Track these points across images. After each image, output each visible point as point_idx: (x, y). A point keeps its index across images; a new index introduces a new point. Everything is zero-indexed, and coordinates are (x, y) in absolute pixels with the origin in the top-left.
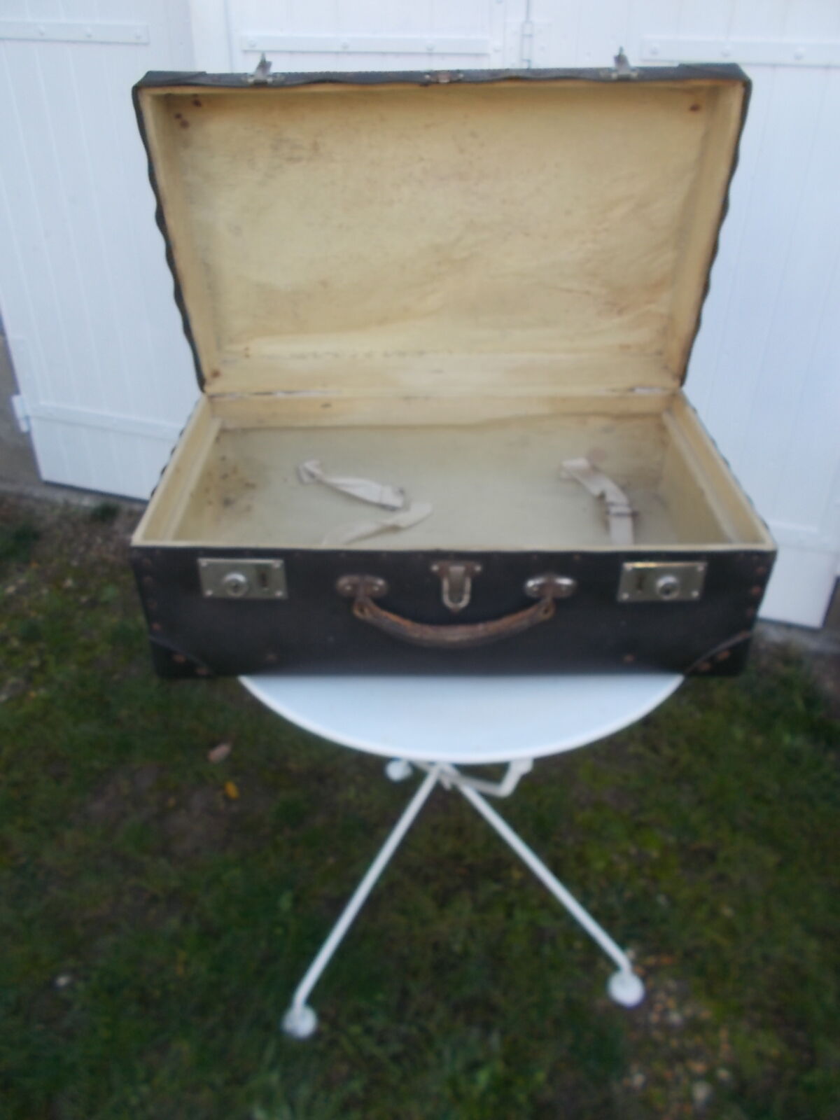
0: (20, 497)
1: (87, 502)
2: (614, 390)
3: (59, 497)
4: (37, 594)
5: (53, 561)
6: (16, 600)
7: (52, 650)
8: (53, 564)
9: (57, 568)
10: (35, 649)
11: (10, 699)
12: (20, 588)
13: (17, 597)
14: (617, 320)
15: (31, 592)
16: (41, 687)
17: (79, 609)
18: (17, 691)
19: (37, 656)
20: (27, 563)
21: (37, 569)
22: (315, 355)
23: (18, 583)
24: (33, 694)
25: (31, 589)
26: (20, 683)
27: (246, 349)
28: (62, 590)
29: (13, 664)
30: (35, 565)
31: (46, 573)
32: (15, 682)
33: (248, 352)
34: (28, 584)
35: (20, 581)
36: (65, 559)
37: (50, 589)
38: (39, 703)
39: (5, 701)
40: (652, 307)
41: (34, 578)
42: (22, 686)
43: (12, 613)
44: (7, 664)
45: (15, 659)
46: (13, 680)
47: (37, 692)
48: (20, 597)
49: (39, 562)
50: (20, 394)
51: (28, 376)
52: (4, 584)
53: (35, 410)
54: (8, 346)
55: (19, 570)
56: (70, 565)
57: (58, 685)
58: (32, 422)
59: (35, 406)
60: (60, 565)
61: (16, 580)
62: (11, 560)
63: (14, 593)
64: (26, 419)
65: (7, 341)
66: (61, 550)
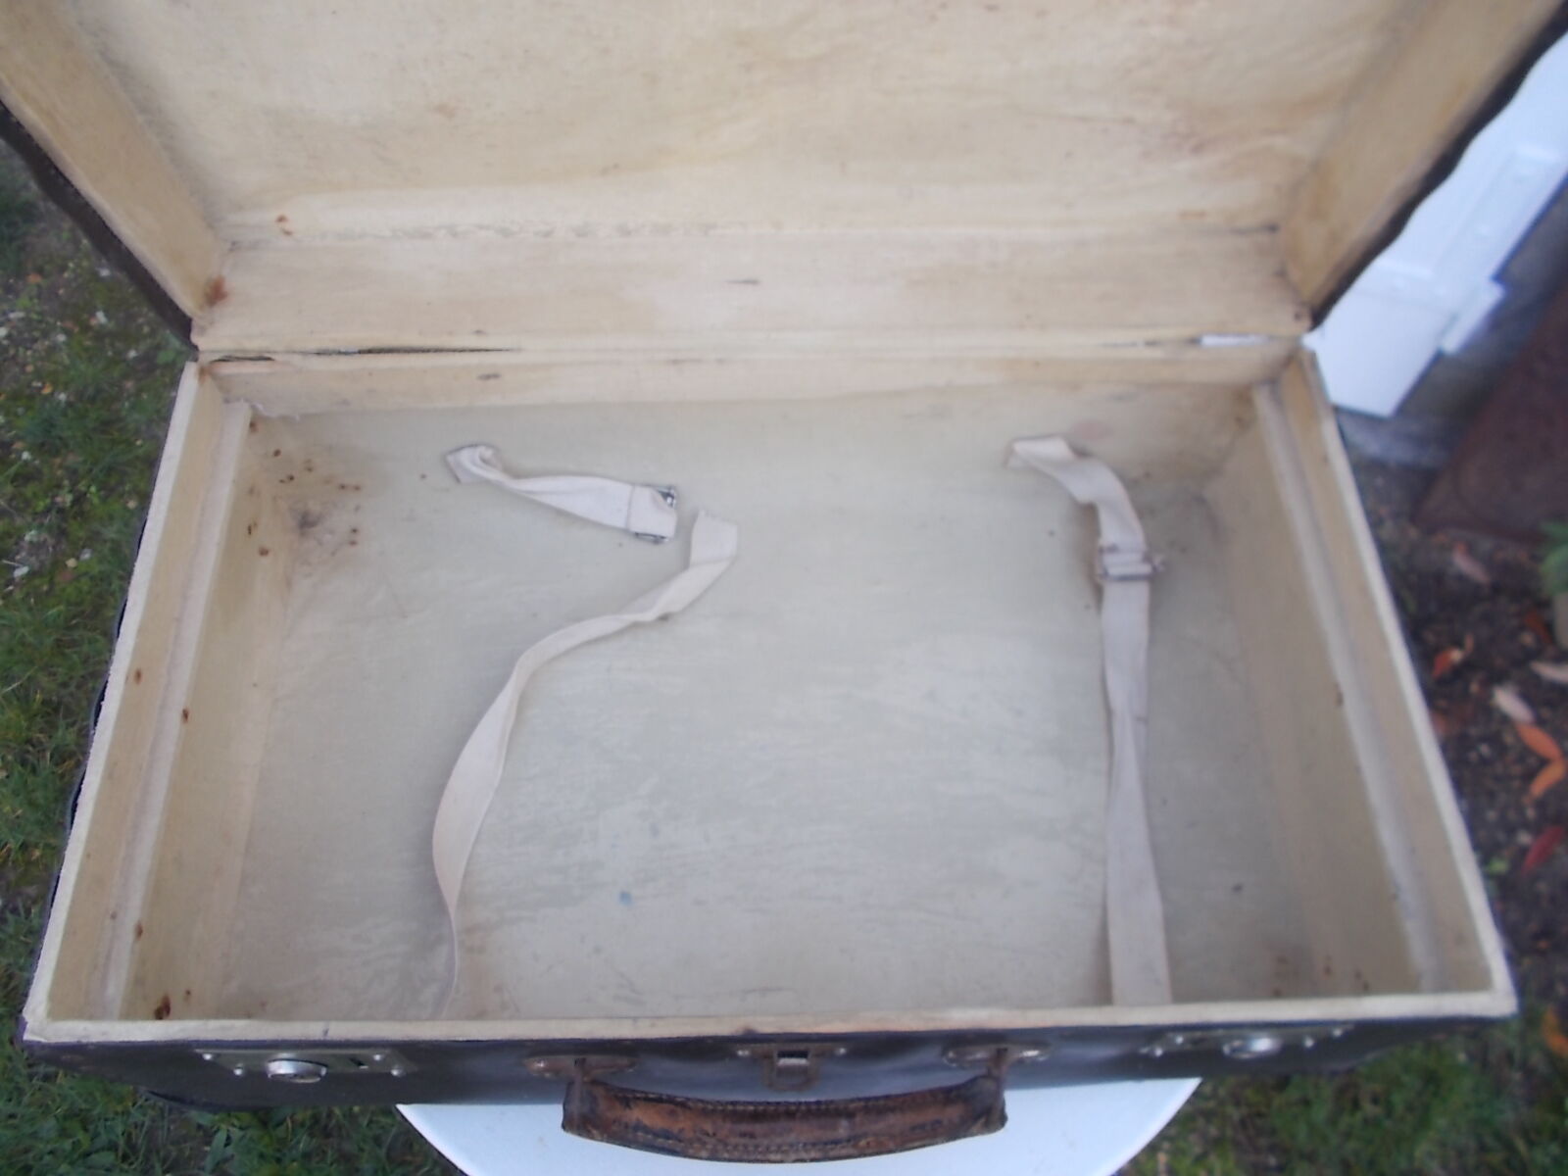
4: (47, 343)
5: (63, 268)
6: (14, 357)
7: (91, 470)
8: (66, 275)
9: (74, 285)
10: (60, 467)
11: (31, 575)
12: (15, 333)
13: (12, 352)
14: (1185, 165)
15: (35, 340)
16: (83, 547)
17: (125, 376)
18: (43, 557)
19: (66, 482)
20: (20, 273)
21: (39, 286)
22: (453, 232)
23: (9, 320)
24: (71, 563)
25: (36, 334)
26: (45, 541)
27: (281, 219)
28: (90, 334)
29: (28, 503)
30: (34, 279)
31: (57, 295)
32: (35, 540)
33: (287, 226)
34: (27, 320)
35: (12, 316)
36: (85, 263)
37: (68, 332)
38: (85, 584)
39: (23, 578)
40: (1280, 142)
41: (38, 308)
42: (51, 549)
43: (9, 389)
44: (14, 503)
45: (29, 490)
46: (30, 536)
47: (78, 558)
48: (17, 351)
49: (40, 271)
55: (8, 289)
56: (96, 276)
57: (108, 545)
60: (80, 275)
61: (4, 314)
63: (5, 342)
66: (75, 241)
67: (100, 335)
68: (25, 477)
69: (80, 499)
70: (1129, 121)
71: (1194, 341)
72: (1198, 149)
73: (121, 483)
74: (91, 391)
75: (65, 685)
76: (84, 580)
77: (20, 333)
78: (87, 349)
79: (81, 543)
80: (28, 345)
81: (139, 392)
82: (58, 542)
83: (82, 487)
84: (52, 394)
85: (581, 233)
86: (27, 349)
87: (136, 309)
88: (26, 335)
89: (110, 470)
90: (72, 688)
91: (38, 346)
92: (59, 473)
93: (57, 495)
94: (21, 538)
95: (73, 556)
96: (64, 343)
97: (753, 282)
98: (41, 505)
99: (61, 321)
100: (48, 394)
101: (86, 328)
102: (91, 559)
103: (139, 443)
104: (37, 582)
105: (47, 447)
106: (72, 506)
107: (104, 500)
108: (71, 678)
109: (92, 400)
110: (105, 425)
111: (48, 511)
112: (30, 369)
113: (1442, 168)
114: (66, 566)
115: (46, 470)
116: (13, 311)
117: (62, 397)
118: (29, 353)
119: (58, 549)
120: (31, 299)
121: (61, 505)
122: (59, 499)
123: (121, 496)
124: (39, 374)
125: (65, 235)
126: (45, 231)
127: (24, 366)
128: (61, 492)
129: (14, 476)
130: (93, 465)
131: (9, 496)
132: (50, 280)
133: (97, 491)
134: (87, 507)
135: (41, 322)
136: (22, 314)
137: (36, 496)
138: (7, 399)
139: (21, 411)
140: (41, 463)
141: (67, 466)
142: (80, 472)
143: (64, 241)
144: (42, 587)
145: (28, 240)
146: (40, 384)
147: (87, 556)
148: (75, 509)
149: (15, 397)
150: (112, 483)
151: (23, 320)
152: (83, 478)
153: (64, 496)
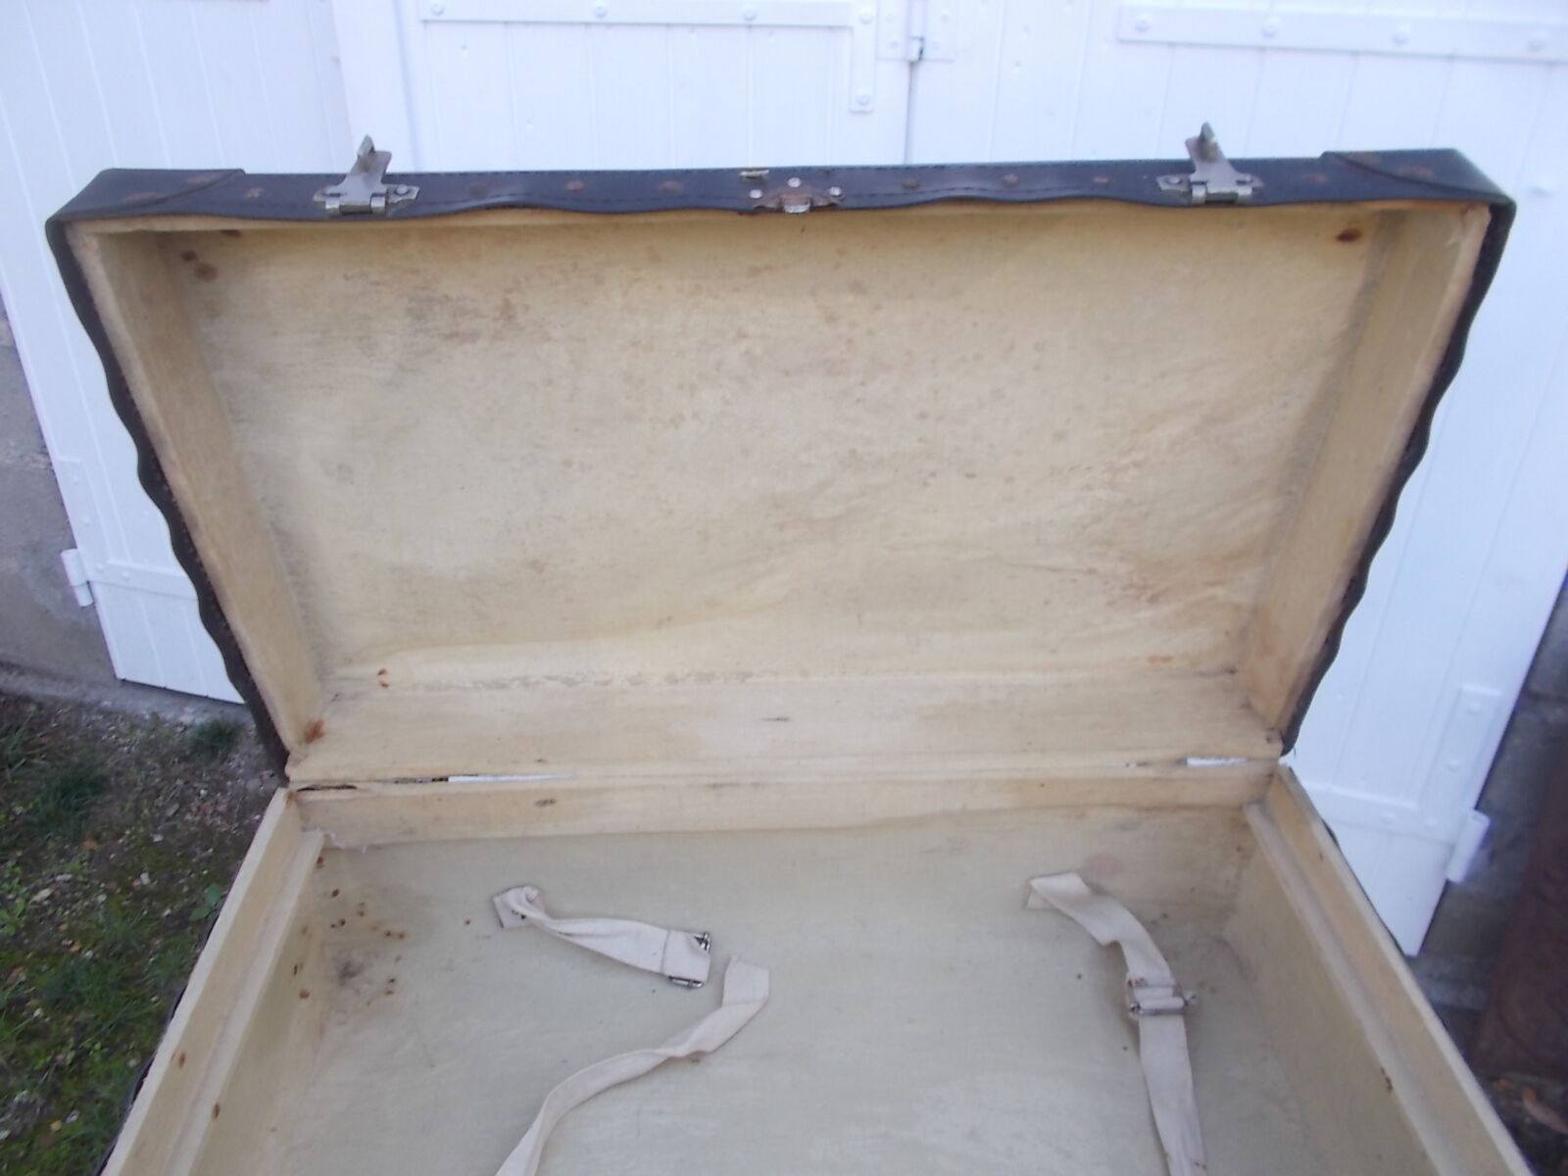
0: (80, 707)
1: (189, 716)
2: (1143, 764)
3: (145, 707)
4: (86, 903)
5: (120, 835)
6: (49, 917)
8: (121, 841)
9: (126, 849)
10: (69, 1024)
12: (58, 893)
13: (50, 911)
14: (1146, 614)
15: (76, 901)
16: (72, 1109)
17: (155, 934)
18: (27, 1119)
19: (72, 1040)
20: (77, 839)
21: (92, 851)
22: (525, 682)
23: (54, 882)
24: (56, 1126)
25: (78, 895)
26: (34, 1102)
27: (382, 673)
28: (130, 894)
29: (27, 1060)
30: (89, 844)
31: (107, 859)
32: (25, 1100)
33: (385, 679)
34: (72, 882)
35: (59, 878)
36: (141, 830)
37: (110, 893)
38: (65, 1146)
40: (1219, 592)
41: (85, 871)
42: (38, 1110)
43: (38, 947)
44: (13, 1061)
45: (32, 1048)
46: (20, 1096)
47: (64, 1121)
48: (56, 910)
49: (97, 838)
50: (76, 547)
51: (87, 520)
52: (32, 886)
53: (101, 572)
54: (54, 474)
55: (62, 854)
56: (149, 841)
57: (99, 1105)
58: (98, 590)
59: (100, 566)
60: (134, 841)
61: (52, 876)
62: (51, 834)
63: (46, 903)
64: (86, 586)
65: (51, 464)
66: (137, 811)
67: (141, 895)
68: (32, 1034)
69: (82, 1056)
70: (1091, 572)
71: (1181, 762)
72: (1153, 600)
73: (127, 1041)
74: (118, 948)
76: (64, 1144)
77: (63, 894)
78: (123, 909)
79: (71, 1104)
80: (68, 905)
81: (164, 950)
82: (47, 1104)
83: (86, 1044)
84: (80, 951)
85: (636, 681)
86: (66, 909)
87: (180, 871)
88: (68, 896)
89: (118, 1027)
91: (77, 906)
92: (67, 1030)
93: (60, 1052)
94: (10, 1098)
95: (59, 1118)
96: (103, 902)
97: (785, 720)
98: (40, 1064)
99: (106, 883)
100: (76, 952)
101: (127, 888)
102: (77, 1120)
103: (154, 999)
104: (14, 1147)
105: (60, 1004)
106: (71, 1064)
107: (105, 1058)
109: (118, 955)
110: (125, 981)
111: (47, 1068)
112: (63, 927)
113: (1354, 590)
114: (49, 1129)
115: (54, 1027)
116: (62, 874)
117: (89, 954)
118: (67, 912)
119: (46, 1110)
120: (82, 863)
121: (60, 1063)
122: (60, 1057)
123: (125, 1054)
124: (70, 934)
125: (129, 805)
126: (111, 801)
127: (59, 925)
128: (65, 1050)
129: (21, 1033)
130: (104, 1020)
131: (10, 1054)
132: (104, 845)
133: (102, 1048)
134: (87, 1065)
135: (86, 883)
136: (69, 877)
137: (38, 1054)
138: (34, 956)
139: (44, 968)
140: (51, 1020)
141: (77, 1023)
142: (89, 1029)
143: (126, 810)
144: (18, 1153)
145: (93, 809)
146: (70, 942)
147: (74, 1118)
148: (74, 1067)
149: (42, 955)
150: (118, 1040)
151: (69, 881)
152: (90, 1035)
153: (67, 1053)
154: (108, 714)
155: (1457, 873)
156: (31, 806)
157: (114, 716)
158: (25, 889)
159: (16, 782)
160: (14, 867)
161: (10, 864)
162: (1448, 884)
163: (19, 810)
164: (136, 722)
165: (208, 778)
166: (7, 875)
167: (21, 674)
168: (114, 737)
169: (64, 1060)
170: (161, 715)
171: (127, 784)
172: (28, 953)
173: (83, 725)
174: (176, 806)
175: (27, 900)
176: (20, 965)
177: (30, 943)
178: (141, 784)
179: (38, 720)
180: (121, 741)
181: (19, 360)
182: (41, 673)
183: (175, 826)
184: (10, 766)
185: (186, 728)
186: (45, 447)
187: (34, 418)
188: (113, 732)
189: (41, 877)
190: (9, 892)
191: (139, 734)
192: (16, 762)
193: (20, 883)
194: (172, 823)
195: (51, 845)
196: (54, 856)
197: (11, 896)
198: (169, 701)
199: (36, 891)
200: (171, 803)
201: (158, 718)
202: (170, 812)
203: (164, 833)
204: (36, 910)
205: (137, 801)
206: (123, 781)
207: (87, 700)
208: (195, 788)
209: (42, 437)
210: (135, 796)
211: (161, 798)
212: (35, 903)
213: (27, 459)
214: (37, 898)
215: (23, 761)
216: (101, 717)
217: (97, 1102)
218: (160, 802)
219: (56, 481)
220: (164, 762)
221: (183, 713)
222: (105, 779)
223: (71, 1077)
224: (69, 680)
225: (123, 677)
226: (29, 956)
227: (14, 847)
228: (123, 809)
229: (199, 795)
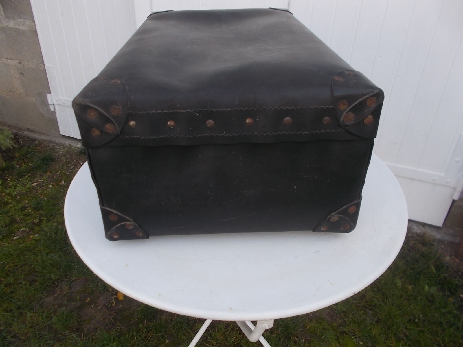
0: (50, 142)
3: (67, 143)
4: (46, 187)
5: (57, 172)
6: (36, 189)
7: (46, 215)
8: (57, 174)
9: (59, 175)
10: (38, 214)
11: (19, 238)
12: (39, 184)
13: (36, 188)
15: (43, 186)
16: (37, 233)
18: (24, 235)
20: (45, 172)
21: (49, 175)
23: (38, 181)
24: (32, 236)
25: (44, 185)
26: (26, 230)
28: (59, 186)
29: (26, 221)
30: (49, 173)
31: (53, 177)
32: (24, 230)
34: (43, 182)
35: (40, 181)
37: (53, 185)
39: (16, 239)
41: (47, 180)
42: (27, 232)
43: (32, 196)
44: (22, 221)
45: (27, 218)
46: (23, 229)
48: (38, 188)
49: (51, 172)
50: (51, 93)
51: (54, 84)
52: (32, 182)
53: (57, 101)
54: (46, 70)
55: (41, 175)
56: (65, 174)
57: (44, 233)
58: (56, 107)
59: (57, 99)
60: (61, 174)
61: (38, 180)
62: (38, 170)
63: (35, 186)
64: (53, 105)
65: (45, 68)
66: (63, 167)
67: (60, 186)
68: (27, 215)
69: (41, 221)
73: (53, 219)
74: (54, 197)
75: (17, 266)
76: (33, 241)
77: (40, 184)
78: (56, 189)
80: (41, 187)
82: (30, 231)
86: (41, 188)
88: (42, 185)
90: (18, 267)
94: (20, 229)
95: (33, 235)
96: (51, 187)
98: (29, 222)
99: (52, 183)
100: (42, 198)
101: (58, 184)
104: (20, 240)
105: (35, 209)
106: (37, 223)
107: (47, 222)
108: (19, 264)
110: (54, 205)
111: (31, 222)
114: (30, 237)
116: (40, 180)
117: (45, 198)
118: (41, 189)
119: (29, 233)
120: (46, 178)
121: (35, 222)
122: (35, 221)
123: (52, 222)
124: (41, 193)
125: (61, 165)
126: (56, 164)
127: (38, 191)
128: (36, 219)
129: (25, 214)
130: (48, 213)
131: (21, 219)
132: (53, 174)
133: (46, 220)
134: (42, 224)
135: (47, 182)
136: (42, 181)
137: (29, 220)
138: (31, 198)
139: (33, 200)
140: (33, 213)
141: (40, 214)
142: (43, 215)
143: (60, 167)
144: (21, 242)
145: (51, 166)
146: (41, 195)
147: (37, 235)
148: (38, 223)
149: (32, 198)
150: (51, 219)
151: (42, 182)
152: (43, 217)
153: (37, 220)
154: (57, 144)
155: (456, 197)
156: (34, 163)
157: (59, 145)
158: (30, 182)
159: (30, 158)
160: (27, 177)
161: (26, 176)
162: (454, 201)
163: (30, 165)
164: (65, 146)
165: (83, 160)
166: (25, 179)
167: (35, 133)
168: (58, 150)
169: (36, 221)
170: (72, 145)
171: (61, 161)
172: (29, 197)
173: (50, 146)
174: (74, 166)
175: (30, 185)
176: (27, 199)
177: (29, 195)
178: (64, 161)
179: (38, 145)
180: (60, 151)
181: (37, 35)
182: (40, 133)
183: (72, 171)
184: (29, 154)
185: (78, 148)
186: (44, 62)
187: (41, 53)
188: (58, 148)
189: (35, 180)
190: (25, 183)
191: (65, 149)
192: (31, 153)
193: (29, 181)
194: (72, 170)
195: (38, 173)
196: (39, 175)
197: (26, 184)
198: (75, 142)
199: (33, 183)
200: (72, 166)
201: (71, 146)
202: (72, 168)
203: (69, 173)
204: (32, 187)
205: (63, 165)
206: (59, 160)
207: (52, 140)
208: (79, 162)
209: (43, 59)
210: (63, 163)
211: (70, 164)
212: (32, 186)
213: (38, 66)
214: (33, 185)
215: (33, 152)
216: (55, 145)
217: (44, 232)
218: (69, 165)
219: (46, 73)
220: (71, 156)
221: (78, 145)
222: (54, 158)
223: (37, 226)
224: (48, 135)
225: (62, 134)
226: (29, 198)
227: (29, 173)
228: (59, 166)
229: (80, 164)
